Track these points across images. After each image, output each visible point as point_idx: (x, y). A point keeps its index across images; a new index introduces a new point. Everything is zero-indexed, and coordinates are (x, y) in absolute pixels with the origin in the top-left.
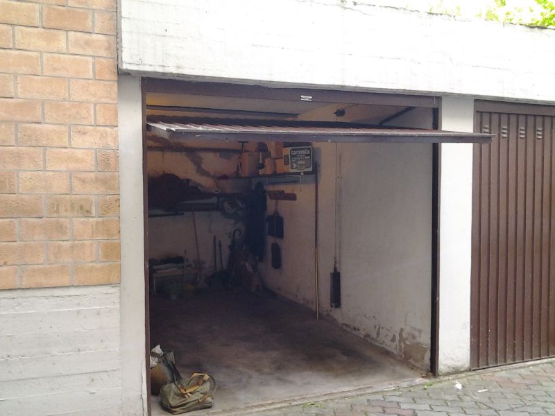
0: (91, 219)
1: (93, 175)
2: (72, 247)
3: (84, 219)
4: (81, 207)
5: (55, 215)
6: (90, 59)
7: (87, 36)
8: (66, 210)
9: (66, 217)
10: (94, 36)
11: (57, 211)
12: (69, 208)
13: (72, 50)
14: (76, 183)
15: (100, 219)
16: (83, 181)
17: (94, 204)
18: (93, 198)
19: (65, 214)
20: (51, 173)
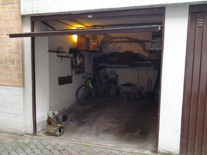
0: (15, 65)
1: (15, 51)
2: (10, 74)
3: (13, 65)
4: (12, 61)
5: (6, 63)
6: (14, 13)
7: (13, 5)
8: (9, 62)
9: (9, 64)
10: (15, 5)
11: (7, 62)
12: (9, 61)
13: (10, 11)
14: (11, 53)
15: (17, 65)
16: (13, 53)
17: (15, 60)
18: (15, 58)
19: (8, 63)
20: (5, 50)
